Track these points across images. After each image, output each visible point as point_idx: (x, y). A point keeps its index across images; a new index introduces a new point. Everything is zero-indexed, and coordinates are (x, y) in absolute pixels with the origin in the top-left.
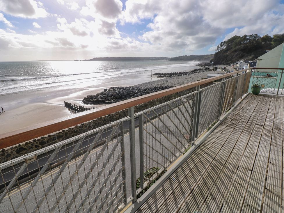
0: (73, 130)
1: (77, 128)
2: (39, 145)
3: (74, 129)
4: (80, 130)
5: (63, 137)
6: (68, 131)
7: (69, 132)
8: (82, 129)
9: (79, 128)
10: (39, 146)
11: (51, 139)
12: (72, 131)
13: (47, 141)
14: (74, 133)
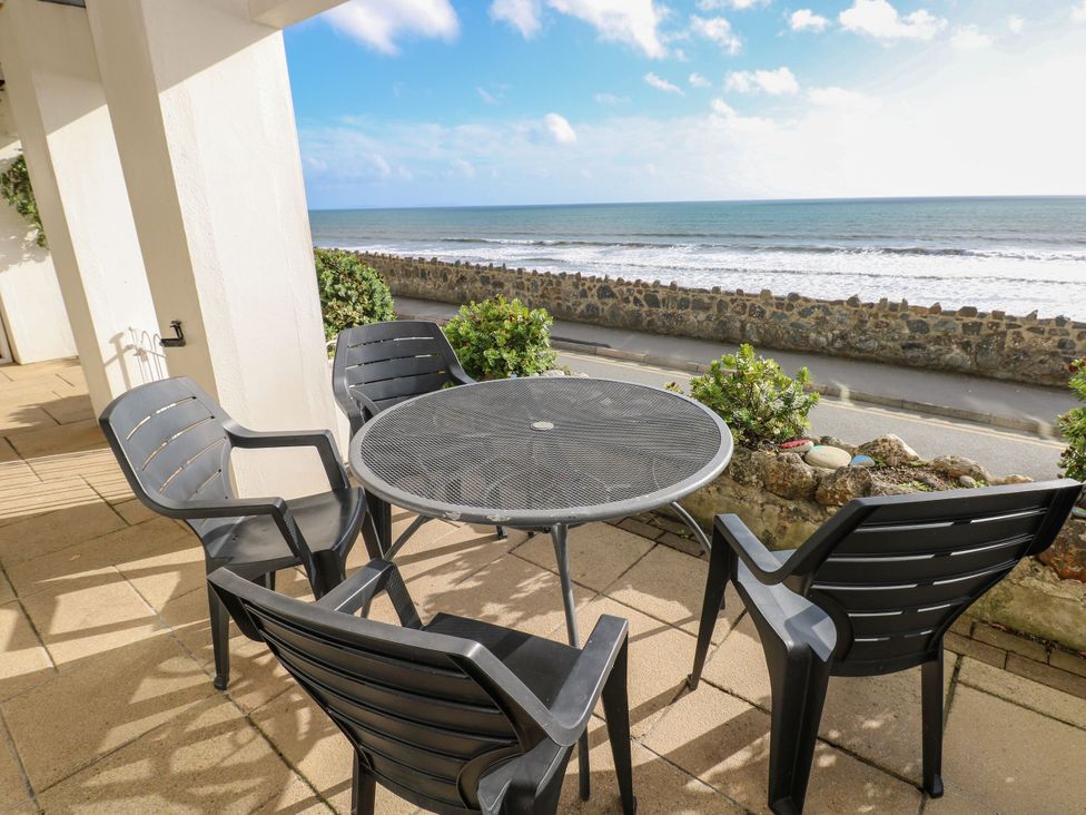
0: (748, 304)
1: (767, 304)
2: (644, 303)
3: (754, 301)
4: (775, 312)
5: (711, 312)
6: (729, 298)
7: (733, 301)
8: (786, 316)
9: (772, 305)
10: (642, 305)
11: (675, 298)
12: (744, 306)
13: (664, 301)
14: (751, 315)
